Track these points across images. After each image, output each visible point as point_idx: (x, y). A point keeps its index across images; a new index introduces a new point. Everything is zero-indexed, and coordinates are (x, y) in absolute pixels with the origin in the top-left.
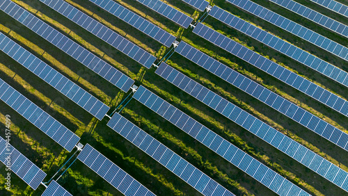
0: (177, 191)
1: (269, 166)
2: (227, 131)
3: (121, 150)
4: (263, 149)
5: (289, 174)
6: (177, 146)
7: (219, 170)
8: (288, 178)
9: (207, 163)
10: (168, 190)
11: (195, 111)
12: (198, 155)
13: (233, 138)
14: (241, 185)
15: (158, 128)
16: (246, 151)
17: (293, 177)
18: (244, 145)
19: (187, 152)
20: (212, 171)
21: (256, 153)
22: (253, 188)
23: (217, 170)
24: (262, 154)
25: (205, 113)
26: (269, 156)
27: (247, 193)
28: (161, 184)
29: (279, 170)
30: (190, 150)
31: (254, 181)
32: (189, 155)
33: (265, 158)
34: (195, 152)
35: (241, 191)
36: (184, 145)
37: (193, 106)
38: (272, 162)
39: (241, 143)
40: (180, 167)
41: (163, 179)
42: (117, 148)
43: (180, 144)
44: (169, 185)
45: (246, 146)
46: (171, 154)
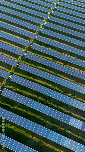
0: (37, 116)
1: (72, 97)
2: (53, 87)
3: (10, 104)
4: (68, 91)
5: (80, 99)
6: (34, 97)
7: (53, 103)
8: (80, 101)
9: (47, 102)
10: (34, 116)
11: (39, 81)
12: (43, 99)
13: (56, 89)
14: (63, 108)
15: (24, 91)
16: (62, 93)
17: (82, 100)
18: (61, 91)
19: (39, 99)
20: (50, 105)
21: (66, 93)
22: (67, 108)
23: (52, 103)
24: (68, 93)
25: (43, 81)
26: (71, 94)
27: (65, 110)
28: (30, 115)
29: (76, 98)
30: (40, 98)
31: (67, 105)
32: (40, 100)
33: (70, 95)
34: (42, 98)
35: (63, 110)
36: (37, 96)
37: (38, 79)
38: (73, 96)
39: (60, 90)
40: (37, 106)
41: (30, 113)
42: (8, 104)
43: (35, 96)
44: (34, 115)
45: (62, 91)
46: (32, 101)
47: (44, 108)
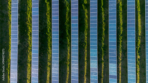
47: (114, 36)
